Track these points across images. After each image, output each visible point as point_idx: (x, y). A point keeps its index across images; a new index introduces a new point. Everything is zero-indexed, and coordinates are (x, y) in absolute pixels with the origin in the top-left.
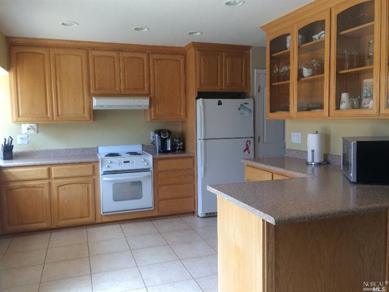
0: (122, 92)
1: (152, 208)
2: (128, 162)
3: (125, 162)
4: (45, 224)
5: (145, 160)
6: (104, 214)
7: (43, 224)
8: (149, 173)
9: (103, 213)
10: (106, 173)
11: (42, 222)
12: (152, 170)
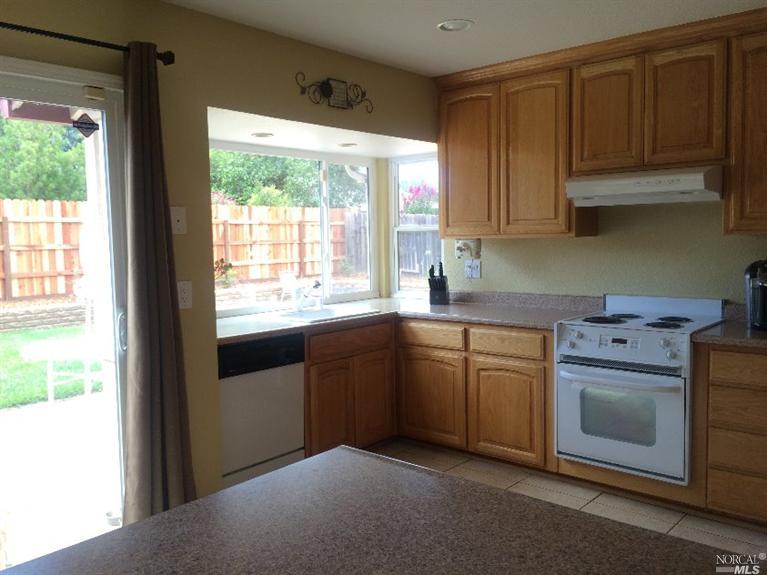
0: (646, 160)
1: (682, 479)
2: (624, 342)
3: (614, 341)
4: (457, 438)
5: (667, 344)
6: (560, 456)
7: (453, 437)
8: (679, 382)
9: (559, 452)
10: (568, 360)
11: (453, 433)
12: (686, 373)
